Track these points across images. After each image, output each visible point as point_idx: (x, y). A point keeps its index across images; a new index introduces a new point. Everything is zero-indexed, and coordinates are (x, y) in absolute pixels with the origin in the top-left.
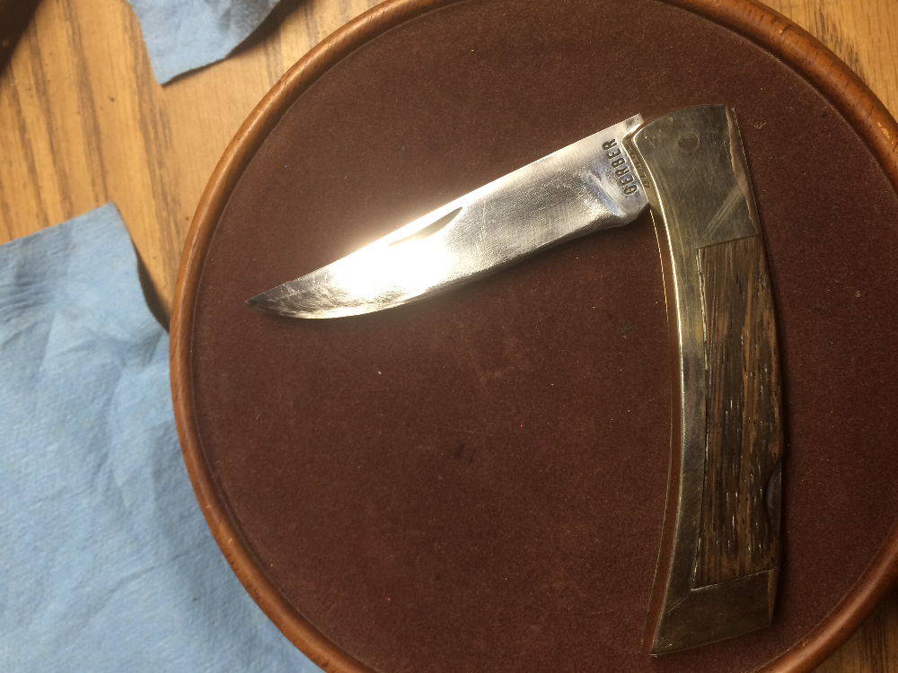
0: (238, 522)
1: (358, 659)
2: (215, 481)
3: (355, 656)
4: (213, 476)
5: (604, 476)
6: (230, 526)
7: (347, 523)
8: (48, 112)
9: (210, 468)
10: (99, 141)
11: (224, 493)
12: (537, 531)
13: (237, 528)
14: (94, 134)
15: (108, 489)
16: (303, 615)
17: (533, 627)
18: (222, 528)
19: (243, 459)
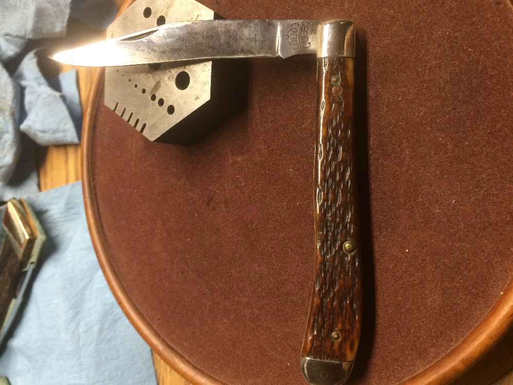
0: (99, 213)
1: (138, 306)
2: (93, 187)
3: (136, 304)
4: (92, 184)
5: (285, 240)
6: (94, 213)
7: (147, 229)
9: (91, 179)
11: (96, 194)
12: (240, 263)
13: (97, 216)
16: (118, 273)
17: (225, 320)
18: (90, 212)
19: (107, 178)
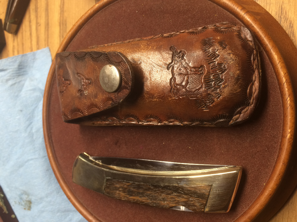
0: (54, 150)
2: (50, 136)
6: (51, 151)
8: (37, 17)
9: (49, 132)
10: (48, 27)
11: (52, 141)
14: (47, 25)
15: (30, 133)
